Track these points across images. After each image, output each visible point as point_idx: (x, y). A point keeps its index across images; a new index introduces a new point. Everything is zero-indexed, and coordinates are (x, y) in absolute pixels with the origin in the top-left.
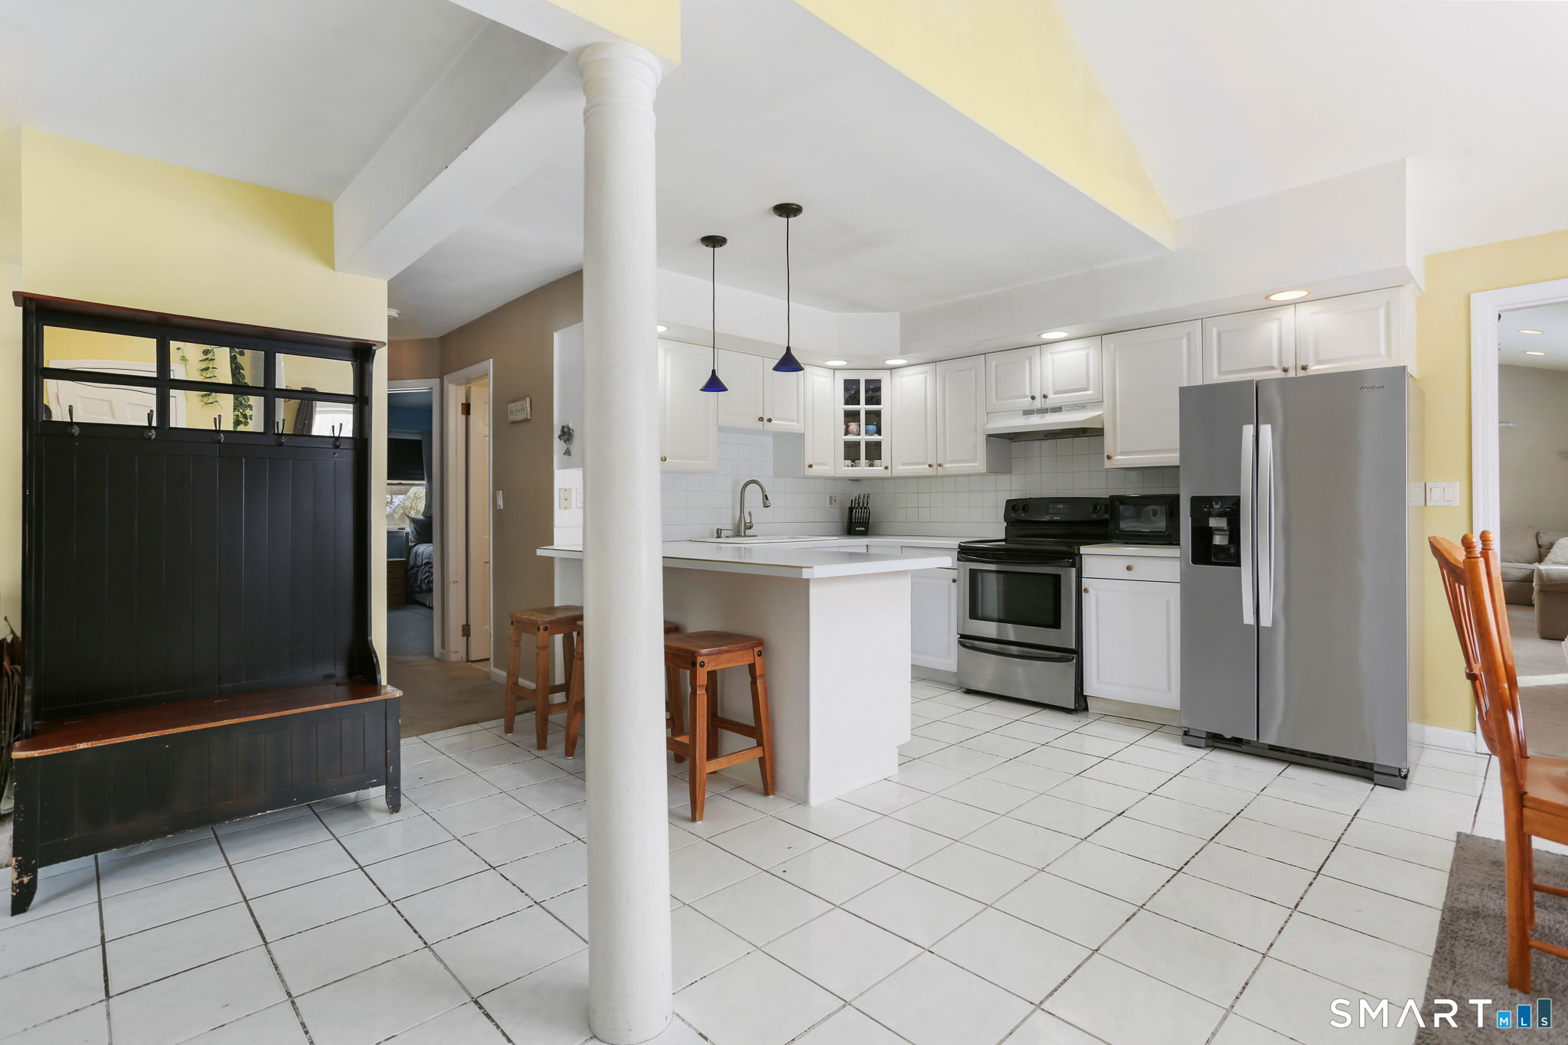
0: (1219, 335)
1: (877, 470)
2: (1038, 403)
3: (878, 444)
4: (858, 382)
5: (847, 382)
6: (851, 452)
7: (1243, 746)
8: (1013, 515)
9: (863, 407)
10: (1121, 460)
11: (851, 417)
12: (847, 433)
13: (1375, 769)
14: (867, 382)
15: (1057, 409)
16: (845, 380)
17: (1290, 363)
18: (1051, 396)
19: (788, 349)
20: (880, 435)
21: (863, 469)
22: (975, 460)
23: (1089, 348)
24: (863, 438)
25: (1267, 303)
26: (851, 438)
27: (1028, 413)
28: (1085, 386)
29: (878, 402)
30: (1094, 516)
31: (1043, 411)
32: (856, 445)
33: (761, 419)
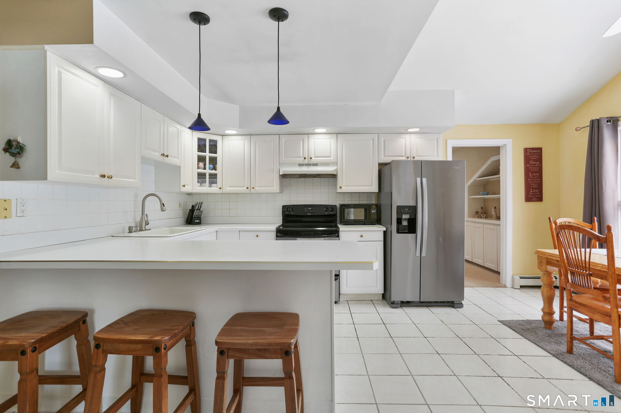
0: (384, 141)
1: (214, 189)
2: (306, 161)
3: (215, 175)
4: (205, 140)
6: (199, 179)
9: (207, 154)
10: (345, 189)
11: (201, 159)
12: (198, 168)
14: (210, 141)
15: (316, 165)
16: (198, 138)
17: (408, 155)
18: (313, 158)
24: (208, 171)
25: (406, 132)
26: (200, 171)
27: (300, 165)
28: (329, 155)
29: (215, 152)
30: (326, 213)
31: (309, 165)
32: (204, 175)
33: (163, 155)
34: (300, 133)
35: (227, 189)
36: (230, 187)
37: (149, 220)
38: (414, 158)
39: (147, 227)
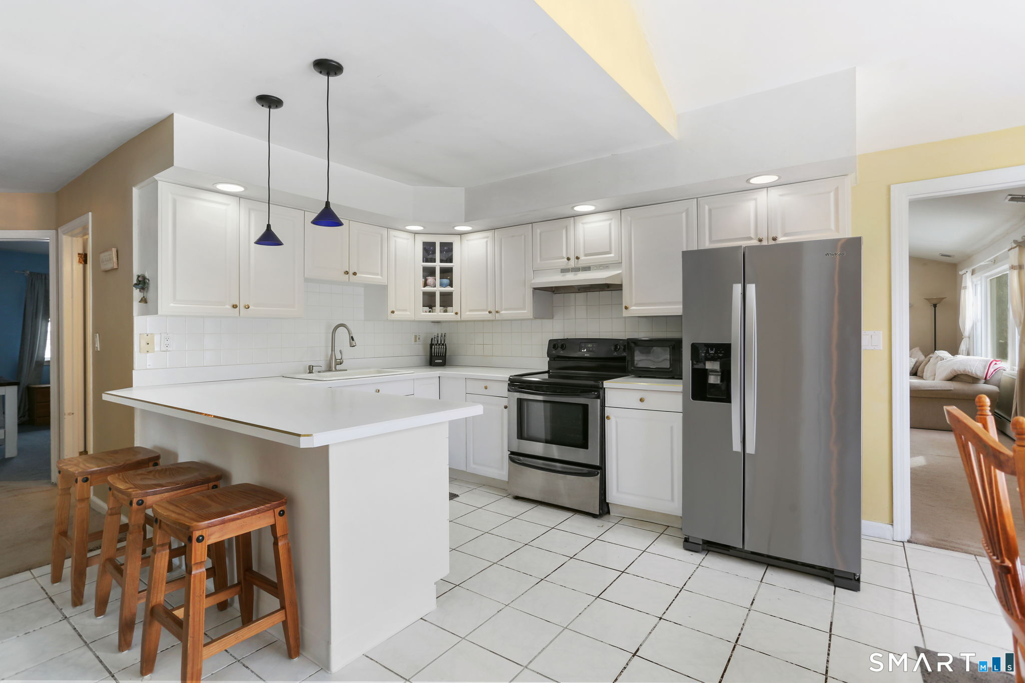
0: (710, 210)
1: (450, 315)
2: (572, 264)
3: (450, 295)
4: (434, 244)
5: (425, 244)
6: (429, 301)
7: (730, 550)
8: (554, 352)
9: (438, 265)
10: (636, 310)
11: (429, 272)
12: (425, 285)
13: (836, 573)
14: (442, 244)
15: (587, 269)
16: (423, 243)
17: (764, 235)
18: (582, 258)
19: (328, 203)
20: (452, 287)
21: (438, 314)
22: (524, 308)
23: (611, 219)
24: (438, 290)
25: (748, 186)
26: (428, 289)
27: (564, 271)
28: (608, 250)
29: (450, 260)
30: (615, 354)
31: (576, 270)
32: (432, 295)
33: (347, 273)
34: (562, 217)
35: (467, 315)
36: (470, 311)
37: (343, 358)
38: (774, 239)
39: (338, 367)
